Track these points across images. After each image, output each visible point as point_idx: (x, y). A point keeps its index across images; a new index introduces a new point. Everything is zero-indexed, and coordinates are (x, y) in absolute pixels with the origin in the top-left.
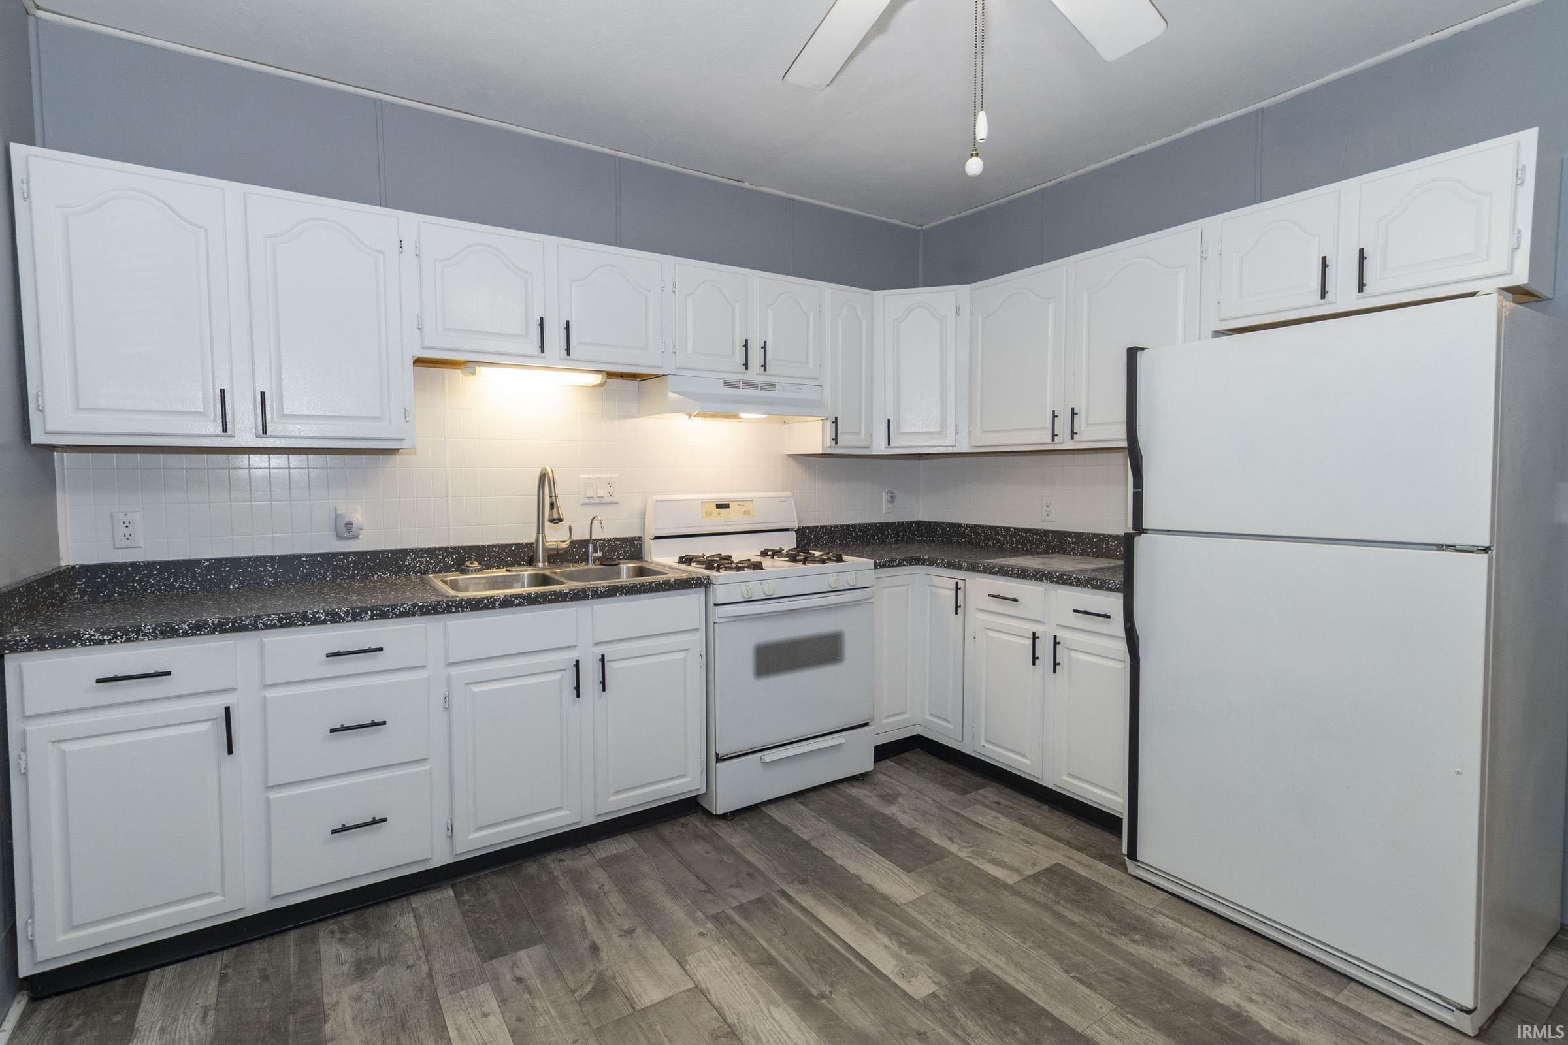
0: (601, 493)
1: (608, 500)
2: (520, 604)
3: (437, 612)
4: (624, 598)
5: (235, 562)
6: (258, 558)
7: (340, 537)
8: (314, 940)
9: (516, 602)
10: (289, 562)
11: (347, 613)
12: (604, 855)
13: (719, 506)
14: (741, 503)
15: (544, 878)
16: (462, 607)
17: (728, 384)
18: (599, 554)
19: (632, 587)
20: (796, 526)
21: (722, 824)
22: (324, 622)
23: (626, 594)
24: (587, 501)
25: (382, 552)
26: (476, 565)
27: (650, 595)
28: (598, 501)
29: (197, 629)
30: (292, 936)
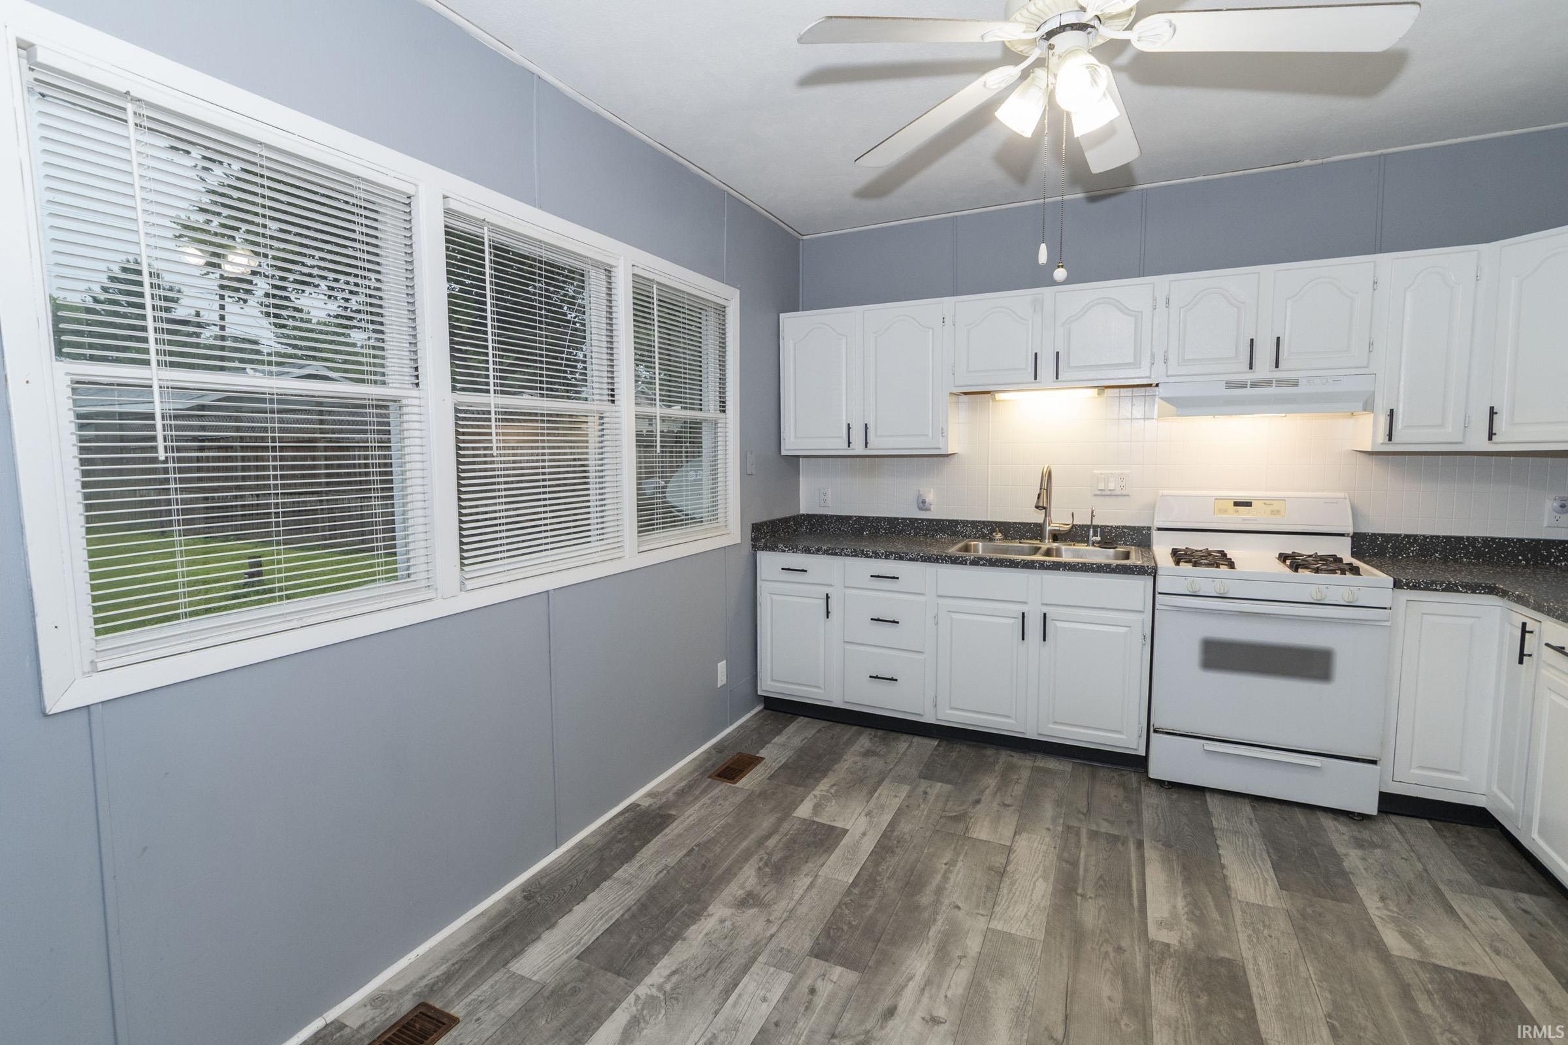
0: (1112, 486)
1: (1119, 493)
2: (984, 565)
3: (930, 562)
4: (1066, 572)
5: (867, 518)
6: (878, 518)
7: (921, 509)
8: (860, 734)
9: (981, 563)
10: (892, 522)
11: (882, 554)
12: (1041, 765)
13: (1236, 504)
14: (1268, 502)
15: (991, 760)
16: (946, 561)
17: (1230, 385)
18: (1098, 538)
19: (1075, 565)
20: (1351, 530)
21: (1154, 787)
22: (871, 557)
23: (1068, 570)
24: (1099, 493)
25: (943, 520)
26: (999, 536)
27: (1090, 574)
28: (1109, 493)
29: (818, 551)
30: (855, 728)
